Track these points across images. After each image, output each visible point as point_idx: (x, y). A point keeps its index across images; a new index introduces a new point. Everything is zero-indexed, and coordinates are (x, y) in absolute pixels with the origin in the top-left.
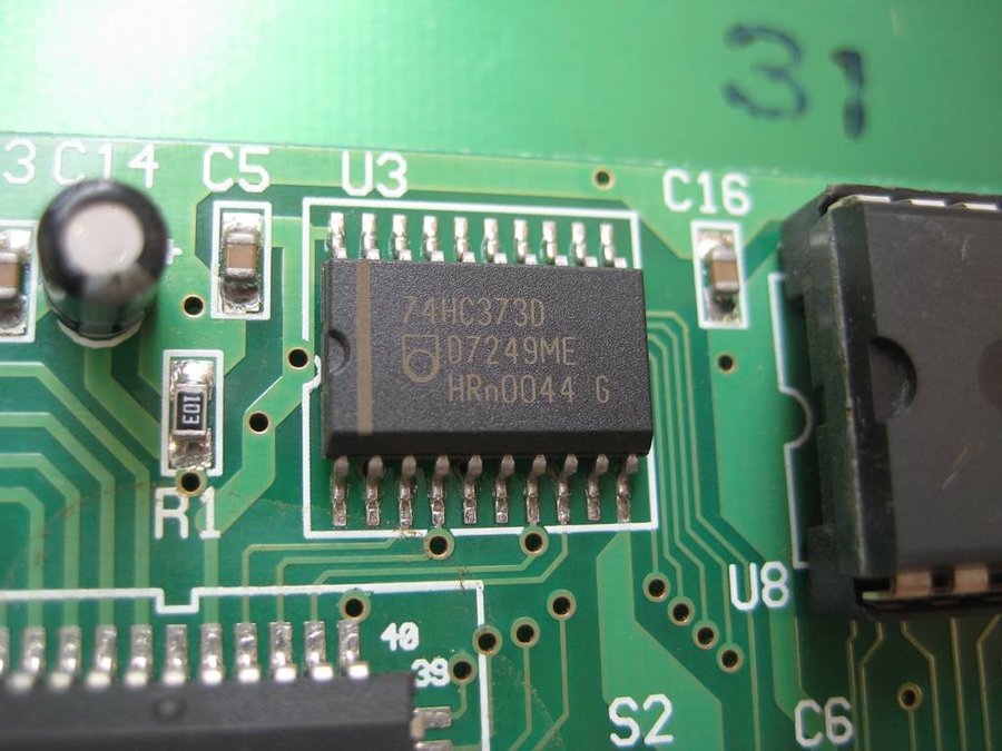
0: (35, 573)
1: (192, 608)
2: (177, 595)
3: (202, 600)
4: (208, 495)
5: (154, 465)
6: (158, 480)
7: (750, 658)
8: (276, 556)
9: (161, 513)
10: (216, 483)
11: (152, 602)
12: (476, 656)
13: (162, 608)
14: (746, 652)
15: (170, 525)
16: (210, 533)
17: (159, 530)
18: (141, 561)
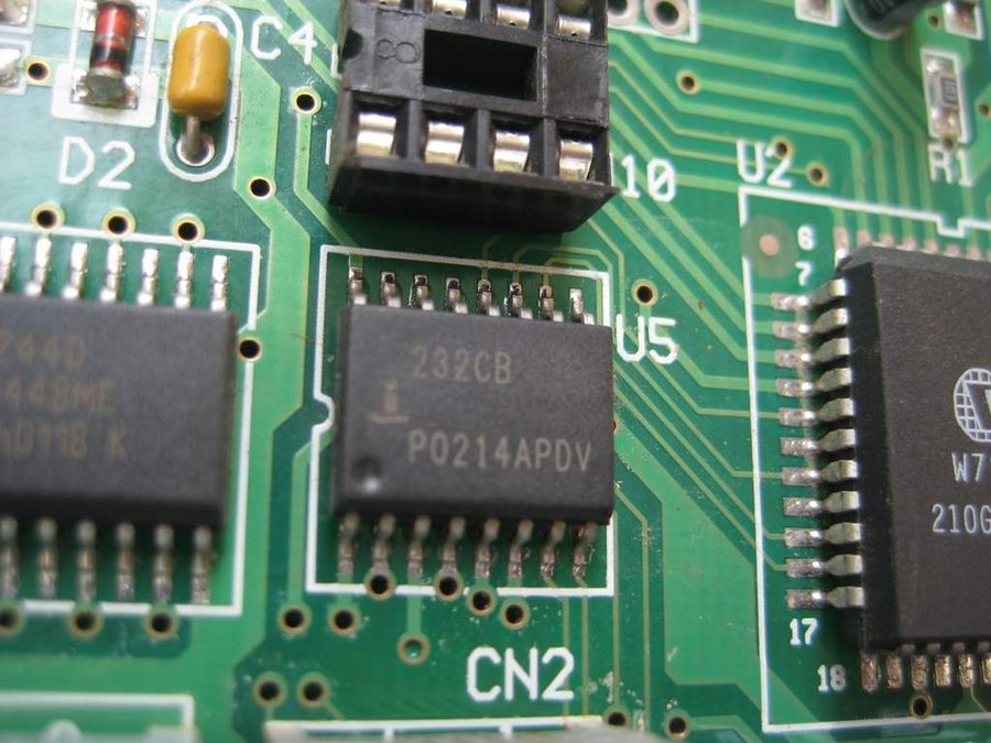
0: (860, 190)
1: (959, 233)
2: (952, 223)
3: (965, 229)
4: (961, 155)
5: (925, 127)
6: (929, 139)
9: (934, 163)
10: (966, 146)
11: (935, 225)
13: (944, 231)
15: (941, 172)
16: (966, 181)
17: (934, 176)
18: (926, 194)
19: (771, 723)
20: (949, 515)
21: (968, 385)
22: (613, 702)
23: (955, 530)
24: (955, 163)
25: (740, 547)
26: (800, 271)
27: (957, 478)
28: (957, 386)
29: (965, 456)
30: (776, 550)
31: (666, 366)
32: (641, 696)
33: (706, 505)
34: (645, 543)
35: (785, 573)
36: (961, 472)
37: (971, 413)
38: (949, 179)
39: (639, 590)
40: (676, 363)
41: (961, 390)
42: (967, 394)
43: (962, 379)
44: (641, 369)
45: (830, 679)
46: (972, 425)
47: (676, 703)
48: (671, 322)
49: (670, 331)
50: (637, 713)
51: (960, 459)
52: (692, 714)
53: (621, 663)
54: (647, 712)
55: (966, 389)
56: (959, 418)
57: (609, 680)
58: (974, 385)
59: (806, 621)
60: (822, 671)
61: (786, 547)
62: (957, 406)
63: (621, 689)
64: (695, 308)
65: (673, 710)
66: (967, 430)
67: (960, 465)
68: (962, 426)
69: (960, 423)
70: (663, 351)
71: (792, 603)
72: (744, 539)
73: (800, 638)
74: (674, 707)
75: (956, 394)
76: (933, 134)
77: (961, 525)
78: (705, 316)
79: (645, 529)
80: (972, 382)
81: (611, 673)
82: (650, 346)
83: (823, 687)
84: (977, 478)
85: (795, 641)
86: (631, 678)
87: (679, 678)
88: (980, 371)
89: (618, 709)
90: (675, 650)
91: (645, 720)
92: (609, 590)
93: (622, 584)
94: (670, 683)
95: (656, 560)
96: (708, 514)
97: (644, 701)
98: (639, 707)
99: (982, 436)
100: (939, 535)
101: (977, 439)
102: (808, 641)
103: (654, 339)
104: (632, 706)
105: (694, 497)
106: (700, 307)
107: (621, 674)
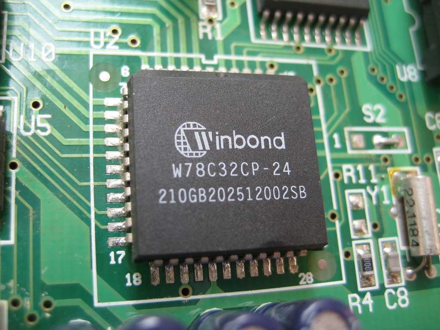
1: (215, 62)
2: (210, 57)
3: (219, 60)
4: (218, 26)
6: (200, 20)
7: (406, 97)
8: (243, 48)
9: (201, 31)
10: (221, 22)
11: (200, 60)
12: (314, 86)
13: (204, 61)
14: (406, 94)
15: (205, 35)
16: (219, 38)
17: (201, 37)
18: (196, 45)
19: (99, 302)
20: (169, 194)
21: (184, 130)
22: (14, 294)
23: (173, 201)
24: (213, 29)
25: (82, 219)
26: (121, 87)
27: (175, 176)
28: (178, 131)
29: (180, 165)
30: (103, 219)
31: (45, 137)
32: (28, 290)
33: (64, 199)
34: (31, 219)
35: (107, 229)
36: (177, 173)
37: (185, 143)
38: (210, 37)
39: (27, 241)
40: (51, 135)
41: (179, 133)
42: (183, 134)
43: (181, 127)
44: (32, 139)
45: (133, 280)
46: (185, 149)
47: (47, 293)
48: (49, 116)
49: (48, 120)
50: (26, 299)
51: (177, 166)
52: (55, 298)
53: (18, 276)
54: (31, 297)
55: (182, 132)
56: (177, 147)
57: (12, 284)
58: (187, 130)
59: (118, 252)
60: (128, 276)
61: (108, 217)
62: (176, 141)
63: (18, 288)
64: (62, 109)
65: (45, 297)
66: (182, 152)
67: (177, 169)
68: (179, 151)
69: (178, 149)
70: (44, 129)
71: (110, 244)
72: (85, 215)
73: (115, 260)
74: (46, 295)
75: (176, 135)
76: (201, 17)
77: (176, 198)
78: (68, 112)
79: (31, 212)
80: (186, 128)
81: (13, 280)
82: (37, 128)
83: (129, 284)
84: (187, 175)
85: (113, 262)
86: (22, 282)
87: (48, 282)
88: (191, 123)
89: (17, 297)
90: (46, 268)
91: (30, 302)
92: (12, 241)
93: (19, 238)
94: (43, 284)
95: (36, 226)
96: (65, 204)
97: (30, 293)
98: (27, 296)
99: (192, 154)
100: (163, 205)
101: (188, 156)
102: (120, 262)
103: (39, 125)
104: (23, 295)
105: (58, 196)
106: (65, 108)
107: (18, 280)
